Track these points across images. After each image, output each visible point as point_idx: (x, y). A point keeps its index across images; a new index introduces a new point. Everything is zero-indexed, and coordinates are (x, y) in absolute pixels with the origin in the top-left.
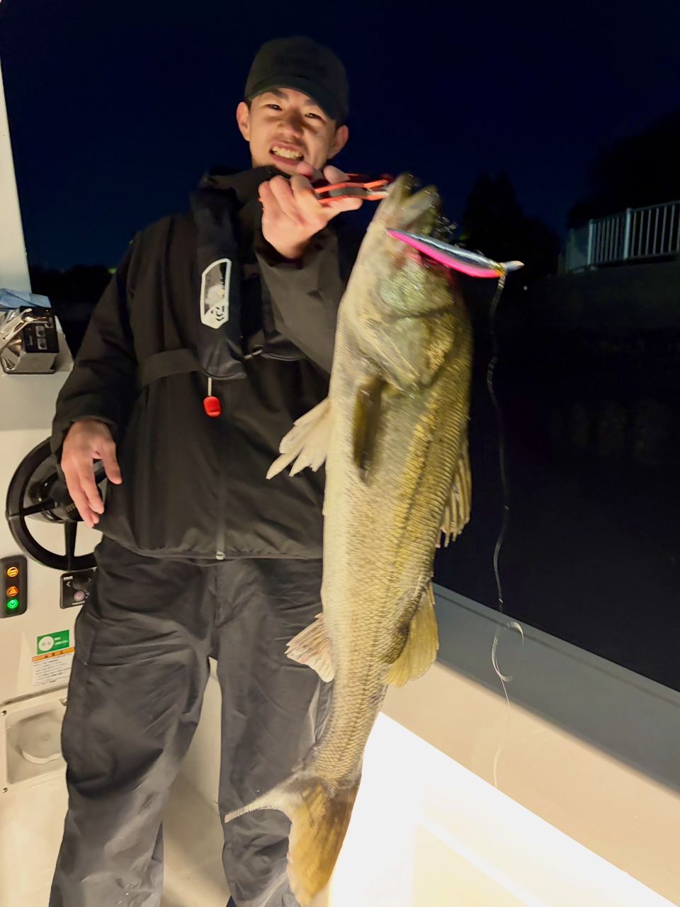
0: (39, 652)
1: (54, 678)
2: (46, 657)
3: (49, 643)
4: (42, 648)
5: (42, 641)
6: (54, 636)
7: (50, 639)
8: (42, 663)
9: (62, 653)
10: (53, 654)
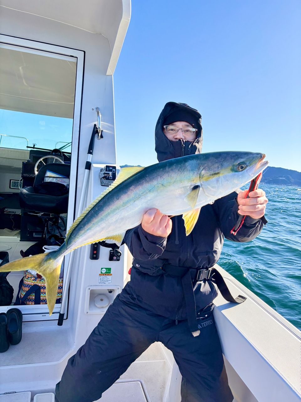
0: (101, 273)
1: (105, 282)
2: (103, 275)
3: (105, 271)
4: (102, 272)
5: (103, 270)
6: (106, 269)
7: (105, 270)
8: (102, 277)
9: (108, 275)
10: (106, 275)
